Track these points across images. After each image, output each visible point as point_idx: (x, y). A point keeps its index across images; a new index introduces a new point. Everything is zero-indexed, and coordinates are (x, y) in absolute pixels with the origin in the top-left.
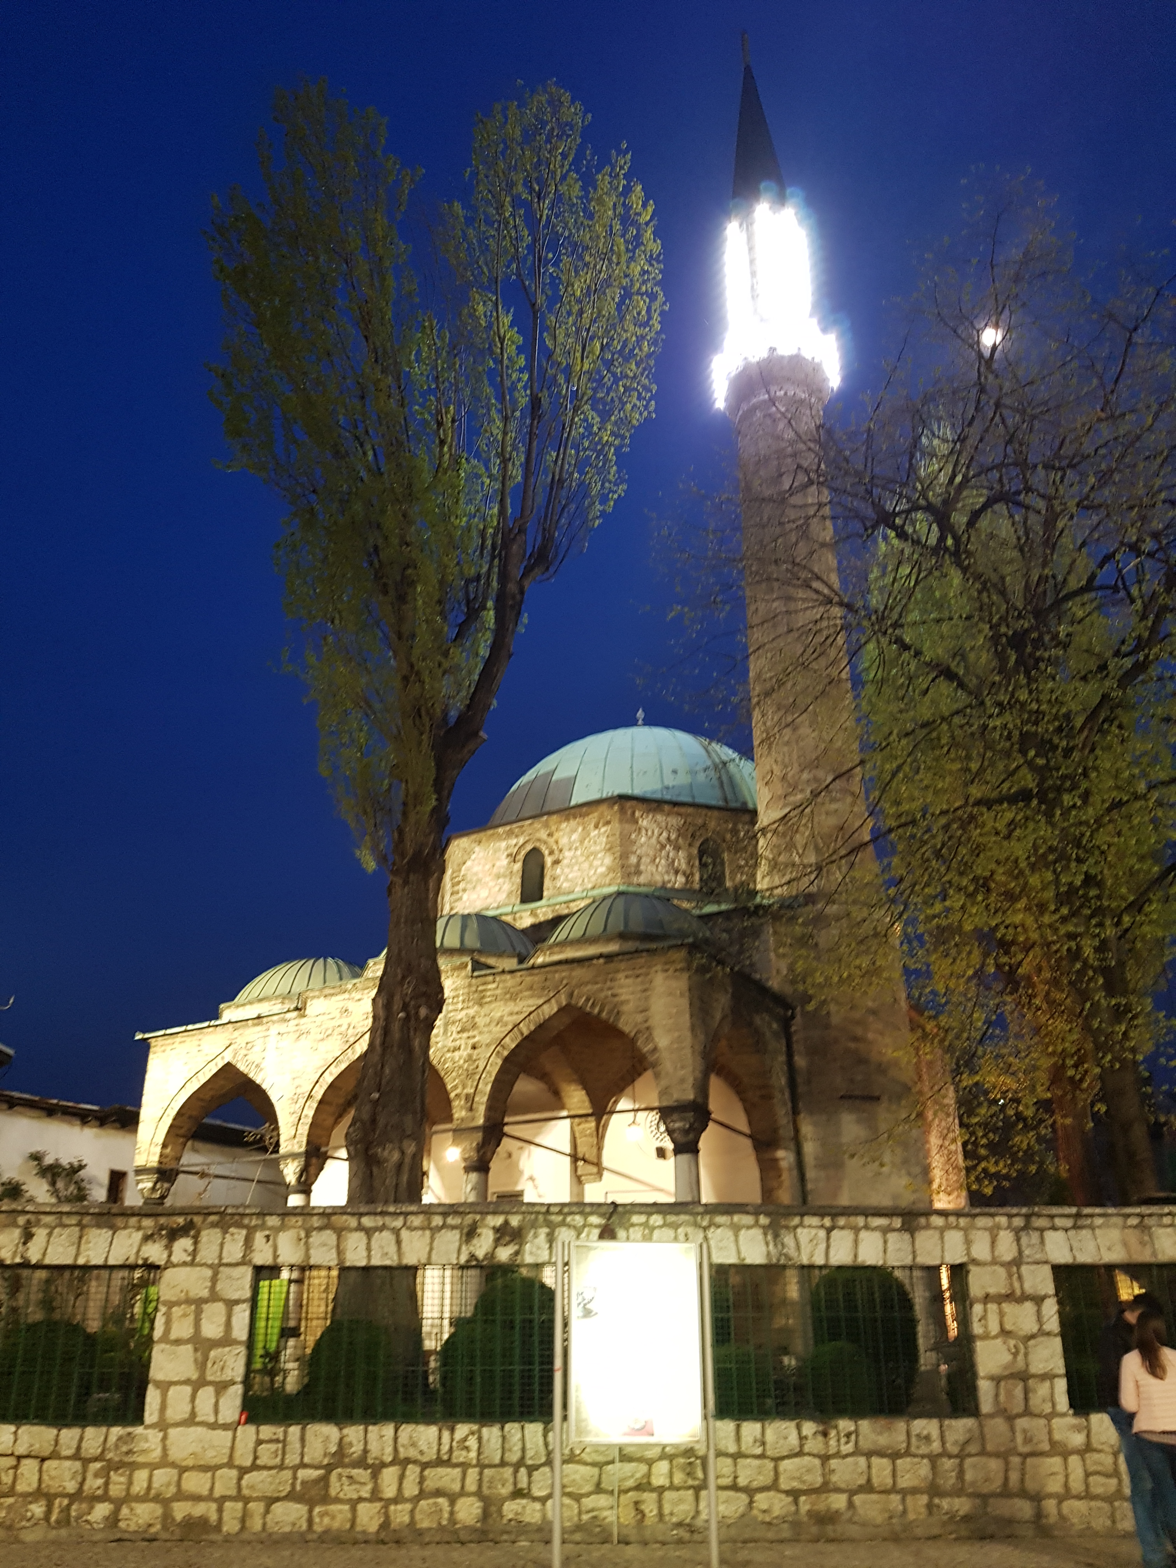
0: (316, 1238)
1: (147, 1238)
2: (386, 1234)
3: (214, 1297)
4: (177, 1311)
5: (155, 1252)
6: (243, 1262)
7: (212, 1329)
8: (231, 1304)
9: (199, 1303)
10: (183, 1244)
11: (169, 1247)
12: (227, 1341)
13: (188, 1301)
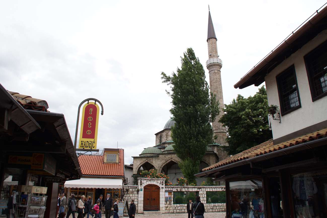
0: (210, 189)
1: (198, 189)
2: (216, 189)
3: (203, 194)
4: (201, 195)
5: (198, 190)
6: (205, 191)
7: (203, 196)
8: (205, 194)
9: (202, 194)
10: (200, 189)
11: (199, 190)
12: (205, 197)
13: (201, 194)
